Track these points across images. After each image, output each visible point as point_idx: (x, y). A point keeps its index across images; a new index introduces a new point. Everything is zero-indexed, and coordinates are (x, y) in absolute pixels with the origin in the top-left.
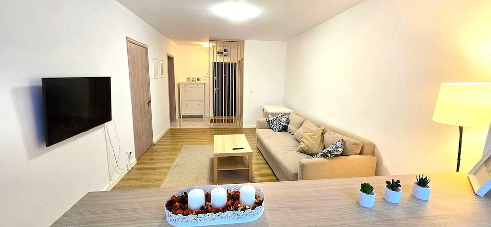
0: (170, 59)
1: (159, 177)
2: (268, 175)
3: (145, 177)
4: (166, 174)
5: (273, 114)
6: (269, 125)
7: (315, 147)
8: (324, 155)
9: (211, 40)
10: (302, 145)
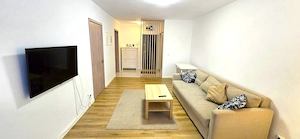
0: (116, 32)
1: (109, 113)
2: (183, 115)
3: (100, 113)
4: (113, 111)
5: (184, 71)
6: (182, 78)
7: (221, 98)
8: (232, 108)
9: (142, 20)
10: (209, 96)
